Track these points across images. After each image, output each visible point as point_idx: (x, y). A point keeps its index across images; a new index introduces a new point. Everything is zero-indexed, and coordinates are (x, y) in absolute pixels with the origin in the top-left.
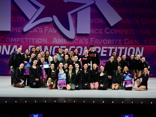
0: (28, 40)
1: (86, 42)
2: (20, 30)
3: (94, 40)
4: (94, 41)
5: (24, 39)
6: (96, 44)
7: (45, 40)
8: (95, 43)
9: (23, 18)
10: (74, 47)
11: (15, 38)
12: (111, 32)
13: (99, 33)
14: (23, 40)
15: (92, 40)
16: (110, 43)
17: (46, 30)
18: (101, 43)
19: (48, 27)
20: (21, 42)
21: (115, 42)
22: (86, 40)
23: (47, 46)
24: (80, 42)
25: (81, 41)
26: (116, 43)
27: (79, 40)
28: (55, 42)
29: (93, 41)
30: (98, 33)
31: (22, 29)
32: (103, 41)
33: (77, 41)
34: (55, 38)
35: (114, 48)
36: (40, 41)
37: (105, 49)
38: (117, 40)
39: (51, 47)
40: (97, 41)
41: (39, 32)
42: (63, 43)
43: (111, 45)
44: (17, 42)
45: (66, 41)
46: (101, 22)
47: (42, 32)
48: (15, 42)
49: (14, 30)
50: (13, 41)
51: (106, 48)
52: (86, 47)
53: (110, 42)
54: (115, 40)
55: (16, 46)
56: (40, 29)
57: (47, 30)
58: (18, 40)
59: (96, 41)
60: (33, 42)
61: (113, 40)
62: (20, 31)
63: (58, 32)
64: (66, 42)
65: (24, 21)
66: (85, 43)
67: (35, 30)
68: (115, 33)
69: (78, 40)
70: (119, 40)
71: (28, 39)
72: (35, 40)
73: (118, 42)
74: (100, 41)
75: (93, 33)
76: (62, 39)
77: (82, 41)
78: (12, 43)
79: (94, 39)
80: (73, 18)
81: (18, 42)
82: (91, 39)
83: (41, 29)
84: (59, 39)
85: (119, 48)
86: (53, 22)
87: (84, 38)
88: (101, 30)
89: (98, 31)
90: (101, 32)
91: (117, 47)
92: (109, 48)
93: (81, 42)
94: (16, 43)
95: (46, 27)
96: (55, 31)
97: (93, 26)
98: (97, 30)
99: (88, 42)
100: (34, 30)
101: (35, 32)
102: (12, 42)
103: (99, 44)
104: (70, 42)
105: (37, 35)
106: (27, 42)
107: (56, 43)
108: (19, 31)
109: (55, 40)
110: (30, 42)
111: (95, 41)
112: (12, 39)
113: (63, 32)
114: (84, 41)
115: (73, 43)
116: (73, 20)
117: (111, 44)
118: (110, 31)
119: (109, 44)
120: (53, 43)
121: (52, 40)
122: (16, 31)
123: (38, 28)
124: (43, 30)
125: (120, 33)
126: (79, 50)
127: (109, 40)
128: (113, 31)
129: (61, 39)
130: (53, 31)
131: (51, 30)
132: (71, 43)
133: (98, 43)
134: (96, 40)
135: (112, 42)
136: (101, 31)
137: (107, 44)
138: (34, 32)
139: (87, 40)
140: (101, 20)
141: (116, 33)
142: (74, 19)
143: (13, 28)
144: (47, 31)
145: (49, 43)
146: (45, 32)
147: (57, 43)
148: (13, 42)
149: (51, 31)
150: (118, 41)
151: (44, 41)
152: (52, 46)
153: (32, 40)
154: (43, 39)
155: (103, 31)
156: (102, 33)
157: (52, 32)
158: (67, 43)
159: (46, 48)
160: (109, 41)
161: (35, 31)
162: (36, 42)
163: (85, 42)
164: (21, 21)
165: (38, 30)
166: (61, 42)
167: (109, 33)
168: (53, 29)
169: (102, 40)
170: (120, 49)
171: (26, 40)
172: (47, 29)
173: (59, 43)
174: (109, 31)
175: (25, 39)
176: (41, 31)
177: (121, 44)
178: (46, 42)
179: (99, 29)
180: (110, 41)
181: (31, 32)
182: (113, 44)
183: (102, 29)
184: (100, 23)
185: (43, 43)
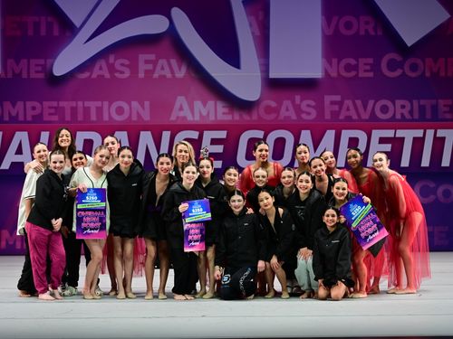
0: (74, 110)
1: (309, 114)
2: (40, 68)
3: (340, 104)
4: (340, 108)
5: (55, 104)
6: (349, 118)
7: (143, 106)
8: (341, 117)
9: (50, 19)
10: (259, 134)
11: (20, 104)
12: (406, 68)
13: (360, 75)
14: (53, 111)
15: (333, 103)
16: (402, 115)
17: (142, 67)
18: (365, 116)
19: (152, 57)
20: (46, 118)
21: (422, 108)
22: (308, 106)
23: (149, 133)
24: (283, 113)
25: (287, 110)
26: (428, 116)
27: (280, 104)
28: (182, 114)
29: (336, 108)
30: (353, 74)
31: (48, 66)
32: (376, 106)
33: (269, 110)
34: (181, 100)
35: (419, 133)
36: (120, 111)
37: (383, 141)
38: (434, 102)
39: (166, 135)
40: (350, 108)
41: (117, 75)
42: (212, 118)
43: (408, 120)
44: (29, 118)
45: (226, 110)
46: (366, 31)
47: (127, 74)
48: (21, 118)
49: (13, 72)
50: (14, 114)
51: (389, 133)
52: (308, 132)
53: (406, 112)
54: (422, 102)
55: (26, 134)
56: (119, 62)
57: (150, 67)
58: (34, 108)
59: (348, 109)
60: (94, 118)
61: (415, 103)
62: (41, 76)
63: (193, 75)
64: (224, 113)
65: (56, 33)
66: (304, 116)
67: (101, 70)
68: (424, 72)
69: (273, 104)
70: (441, 102)
71: (74, 104)
72: (100, 110)
73: (435, 108)
74: (365, 107)
75: (334, 74)
76: (211, 103)
77: (291, 108)
78: (6, 122)
79: (338, 98)
80: (253, 18)
81: (33, 117)
82: (328, 99)
83: (122, 65)
84: (198, 105)
85: (441, 133)
86: (172, 35)
87: (298, 98)
88: (364, 63)
89: (356, 68)
90: (366, 71)
91: (433, 131)
92: (400, 133)
93: (287, 114)
94: (25, 121)
95: (142, 57)
96: (181, 73)
97: (334, 46)
98: (353, 62)
99: (314, 114)
100: (97, 67)
101: (98, 76)
102: (6, 118)
103: (360, 119)
104: (241, 116)
105: (107, 90)
106: (68, 118)
107: (185, 118)
108: (33, 75)
109: (181, 109)
110: (80, 118)
111: (345, 107)
112: (7, 105)
113: (213, 75)
114: (298, 110)
115: (255, 117)
116: (251, 25)
117: (408, 116)
118: (402, 68)
119: (398, 116)
120: (173, 118)
121: (170, 108)
122: (25, 75)
123: (111, 58)
124: (134, 68)
125: (442, 74)
126: (280, 144)
127: (399, 103)
128: (414, 68)
129: (205, 104)
130: (172, 72)
131: (163, 68)
132: (246, 117)
133: (355, 117)
134: (348, 103)
135: (411, 112)
136: (368, 67)
137: (393, 118)
138: (94, 76)
139: (313, 103)
140: (367, 23)
141: (428, 74)
142: (257, 18)
143: (10, 61)
144: (147, 72)
145: (159, 122)
146: (141, 75)
147: (190, 118)
148: (14, 119)
149: (163, 73)
150: (437, 105)
151: (138, 113)
152: (169, 132)
153: (87, 110)
154: (135, 104)
155: (375, 67)
156: (371, 74)
157: (169, 75)
158: (228, 118)
159: (146, 138)
160: (400, 107)
161: (100, 73)
162: (106, 118)
163: (303, 112)
164: (43, 32)
165: (111, 68)
166: (204, 114)
167: (398, 73)
168: (174, 62)
169: (371, 103)
170: (443, 139)
171: (63, 108)
172: (147, 62)
173: (197, 118)
174: (401, 65)
175: (62, 104)
176: (122, 72)
177: (448, 116)
178: (146, 117)
179: (360, 60)
180: (403, 107)
181: (85, 75)
182: (416, 116)
183: (370, 61)
184: (362, 33)
185: (134, 118)
